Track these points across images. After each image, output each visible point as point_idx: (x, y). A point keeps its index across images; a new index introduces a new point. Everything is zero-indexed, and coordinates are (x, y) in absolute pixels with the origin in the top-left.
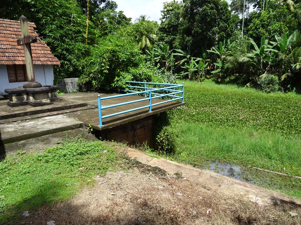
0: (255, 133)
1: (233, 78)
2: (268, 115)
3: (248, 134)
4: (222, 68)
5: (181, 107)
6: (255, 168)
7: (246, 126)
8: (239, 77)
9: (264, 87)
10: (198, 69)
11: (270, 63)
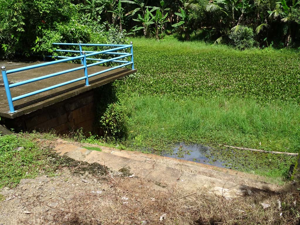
0: (227, 103)
1: (199, 32)
2: (242, 78)
3: (218, 104)
4: (186, 19)
5: (135, 75)
6: (226, 146)
7: (216, 94)
8: (207, 30)
9: (236, 43)
10: (155, 22)
11: (243, 10)
